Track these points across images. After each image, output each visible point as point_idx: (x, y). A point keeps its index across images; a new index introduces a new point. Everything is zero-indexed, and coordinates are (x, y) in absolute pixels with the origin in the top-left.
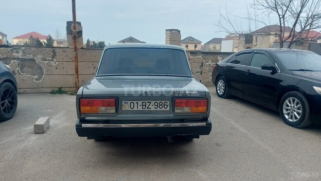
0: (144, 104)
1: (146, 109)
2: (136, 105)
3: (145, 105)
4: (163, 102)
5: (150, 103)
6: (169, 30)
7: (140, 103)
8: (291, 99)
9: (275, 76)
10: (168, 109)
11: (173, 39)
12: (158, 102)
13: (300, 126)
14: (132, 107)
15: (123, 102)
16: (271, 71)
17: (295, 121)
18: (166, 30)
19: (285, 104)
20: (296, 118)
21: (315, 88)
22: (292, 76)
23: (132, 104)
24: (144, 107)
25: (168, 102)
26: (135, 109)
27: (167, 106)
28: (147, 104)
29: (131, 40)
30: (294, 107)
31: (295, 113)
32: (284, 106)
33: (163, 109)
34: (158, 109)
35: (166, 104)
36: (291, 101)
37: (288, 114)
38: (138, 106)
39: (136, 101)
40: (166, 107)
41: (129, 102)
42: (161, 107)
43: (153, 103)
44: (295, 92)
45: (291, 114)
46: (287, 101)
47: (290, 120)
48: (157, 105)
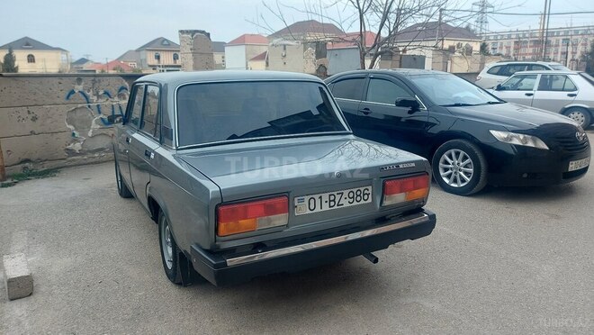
0: (332, 198)
1: (336, 207)
2: (318, 201)
3: (334, 201)
4: (362, 189)
5: (342, 194)
6: (187, 32)
7: (325, 197)
8: (453, 152)
9: (416, 117)
10: (370, 200)
11: (200, 51)
12: (355, 190)
13: (471, 192)
14: (312, 207)
15: (296, 199)
16: (409, 109)
17: (462, 185)
18: (182, 32)
19: (442, 160)
20: (463, 181)
21: (494, 133)
22: (450, 115)
23: (312, 201)
24: (332, 203)
25: (370, 188)
26: (318, 209)
27: (368, 195)
28: (338, 197)
29: (27, 44)
30: (458, 164)
31: (461, 173)
32: (441, 164)
33: (362, 202)
34: (355, 203)
35: (366, 192)
36: (453, 155)
37: (449, 176)
38: (322, 205)
39: (320, 195)
40: (366, 197)
41: (307, 198)
42: (359, 198)
43: (346, 193)
44: (459, 140)
45: (453, 175)
46: (445, 156)
47: (453, 185)
48: (353, 197)
